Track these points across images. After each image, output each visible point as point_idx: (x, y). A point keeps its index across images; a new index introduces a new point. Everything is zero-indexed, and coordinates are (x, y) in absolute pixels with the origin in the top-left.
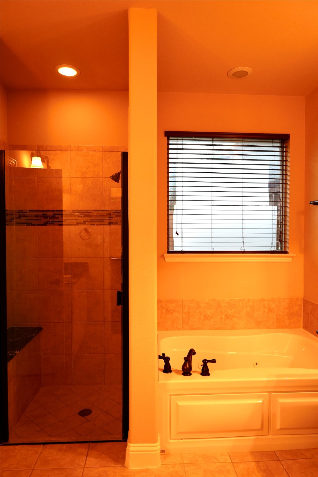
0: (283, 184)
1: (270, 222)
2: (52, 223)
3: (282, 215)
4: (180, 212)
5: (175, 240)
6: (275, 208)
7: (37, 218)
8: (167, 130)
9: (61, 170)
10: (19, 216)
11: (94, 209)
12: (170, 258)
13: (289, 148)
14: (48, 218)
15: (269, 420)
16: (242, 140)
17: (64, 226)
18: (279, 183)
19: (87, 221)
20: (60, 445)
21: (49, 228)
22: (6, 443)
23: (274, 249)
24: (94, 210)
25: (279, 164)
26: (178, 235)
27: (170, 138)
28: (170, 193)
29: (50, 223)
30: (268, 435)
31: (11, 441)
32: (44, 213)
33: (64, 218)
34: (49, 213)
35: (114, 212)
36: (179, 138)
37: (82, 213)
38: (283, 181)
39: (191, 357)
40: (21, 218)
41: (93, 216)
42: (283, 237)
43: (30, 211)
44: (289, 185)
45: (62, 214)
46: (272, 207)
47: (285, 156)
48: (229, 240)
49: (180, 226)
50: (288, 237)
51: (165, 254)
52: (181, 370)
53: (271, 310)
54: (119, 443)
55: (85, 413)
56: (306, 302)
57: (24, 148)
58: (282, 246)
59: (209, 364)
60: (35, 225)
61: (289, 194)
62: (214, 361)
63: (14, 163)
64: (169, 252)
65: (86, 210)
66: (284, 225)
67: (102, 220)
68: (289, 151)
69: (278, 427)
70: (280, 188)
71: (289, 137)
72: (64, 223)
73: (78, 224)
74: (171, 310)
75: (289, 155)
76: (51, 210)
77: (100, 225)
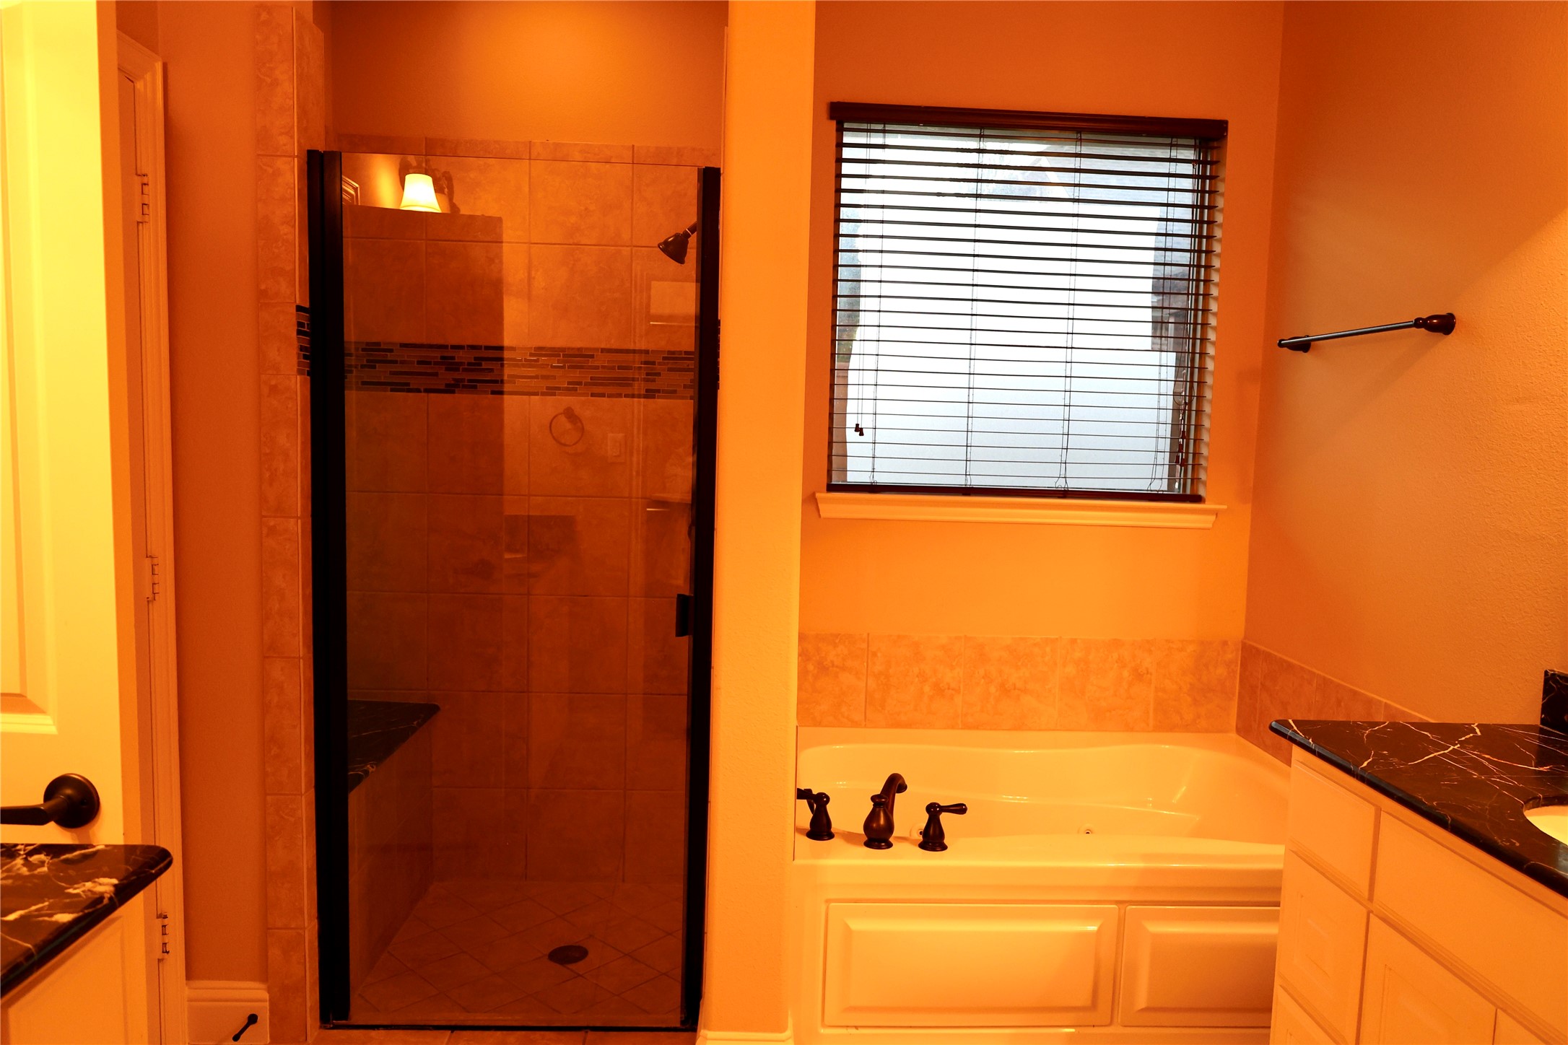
0: (1198, 280)
1: (1153, 401)
2: (472, 386)
3: (1192, 382)
4: (870, 362)
5: (851, 449)
6: (1171, 358)
7: (422, 369)
8: (835, 101)
9: (500, 219)
10: (368, 361)
11: (603, 346)
12: (835, 506)
13: (1225, 165)
14: (457, 370)
15: (1114, 982)
16: (1074, 136)
17: (505, 397)
18: (1187, 277)
19: (580, 383)
20: (499, 1033)
21: (462, 400)
22: (344, 1022)
23: (1161, 486)
24: (603, 350)
25: (1189, 217)
26: (862, 434)
27: (846, 125)
28: (841, 303)
29: (464, 386)
30: (1111, 1024)
31: (357, 1016)
32: (446, 354)
33: (507, 371)
34: (461, 353)
35: (664, 358)
36: (874, 126)
37: (564, 356)
38: (1198, 273)
39: (891, 796)
40: (374, 367)
41: (597, 368)
42: (1191, 450)
43: (404, 345)
44: (1217, 285)
45: (501, 359)
46: (1160, 355)
47: (1210, 192)
48: (1020, 454)
49: (868, 407)
50: (1204, 451)
51: (821, 492)
52: (862, 832)
53: (1138, 675)
54: (671, 1034)
55: (567, 955)
56: (1249, 654)
57: (384, 146)
58: (1185, 480)
59: (945, 818)
60: (418, 391)
61: (1215, 314)
62: (960, 809)
63: (353, 192)
64: (832, 488)
65: (579, 349)
66: (1194, 413)
67: (625, 382)
68: (1222, 175)
69: (1142, 1001)
70: (1188, 294)
71: (1226, 129)
72: (507, 387)
73: (551, 391)
74: (833, 666)
75: (1221, 187)
76: (468, 346)
77: (619, 396)
